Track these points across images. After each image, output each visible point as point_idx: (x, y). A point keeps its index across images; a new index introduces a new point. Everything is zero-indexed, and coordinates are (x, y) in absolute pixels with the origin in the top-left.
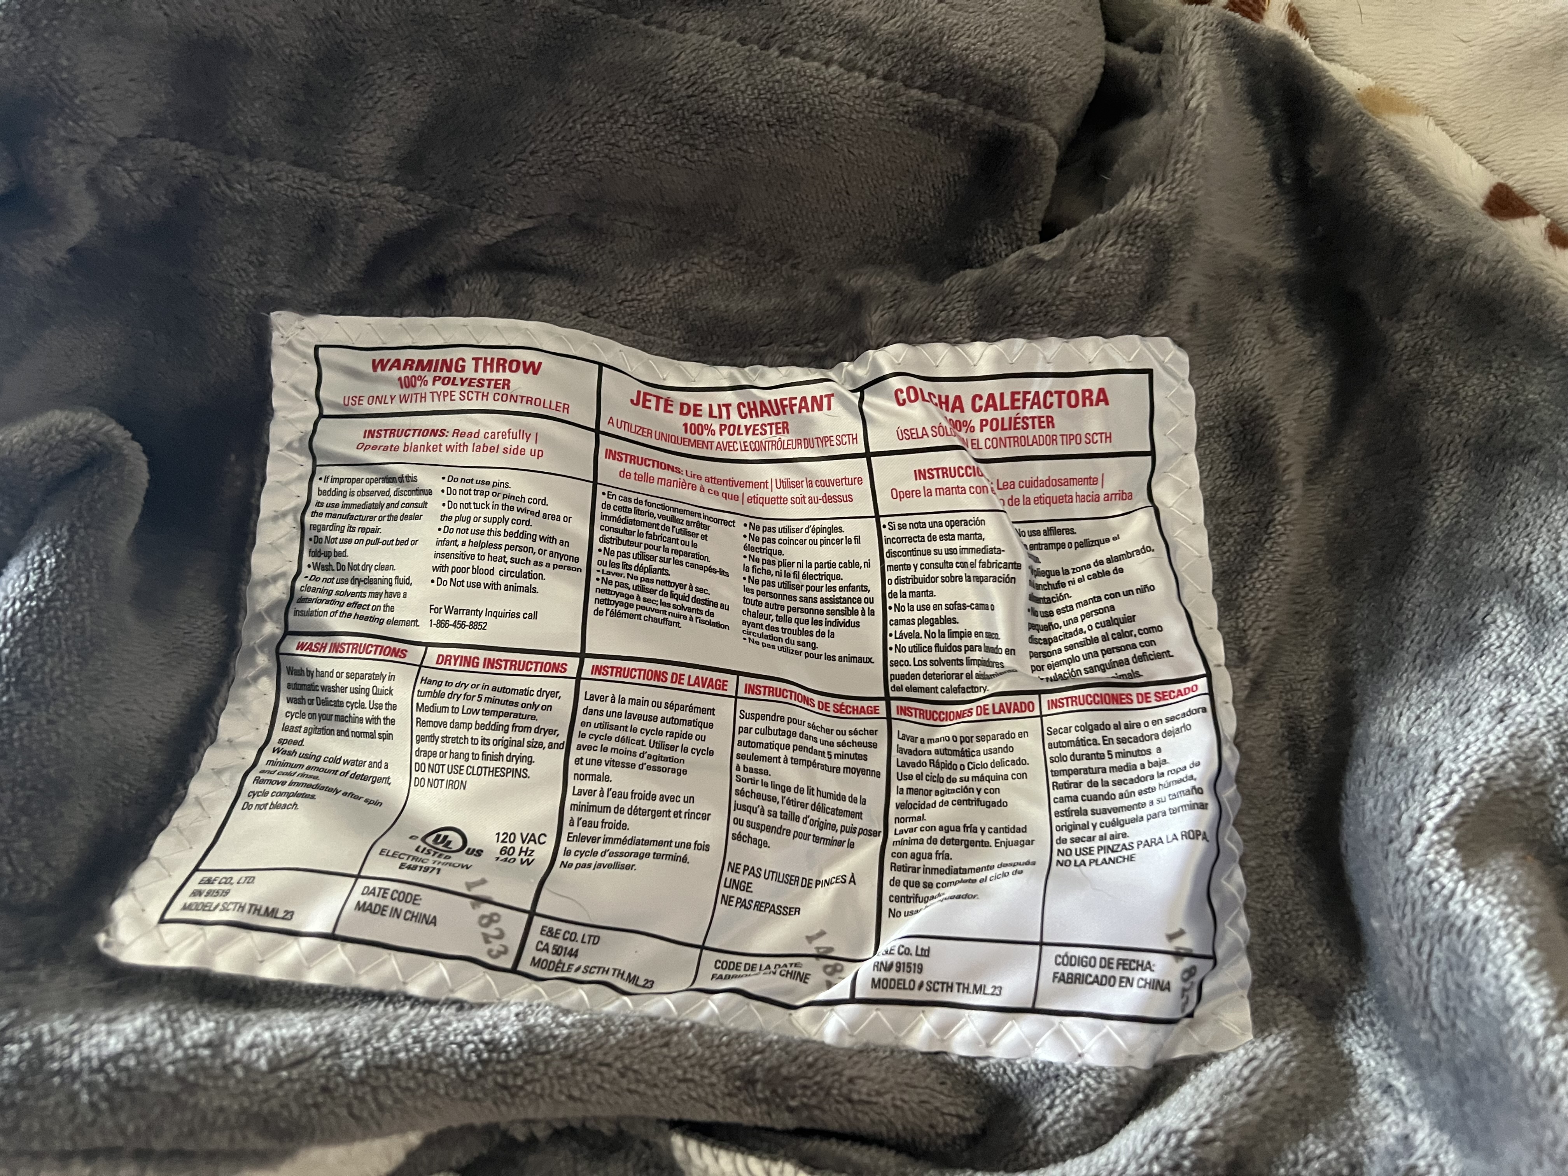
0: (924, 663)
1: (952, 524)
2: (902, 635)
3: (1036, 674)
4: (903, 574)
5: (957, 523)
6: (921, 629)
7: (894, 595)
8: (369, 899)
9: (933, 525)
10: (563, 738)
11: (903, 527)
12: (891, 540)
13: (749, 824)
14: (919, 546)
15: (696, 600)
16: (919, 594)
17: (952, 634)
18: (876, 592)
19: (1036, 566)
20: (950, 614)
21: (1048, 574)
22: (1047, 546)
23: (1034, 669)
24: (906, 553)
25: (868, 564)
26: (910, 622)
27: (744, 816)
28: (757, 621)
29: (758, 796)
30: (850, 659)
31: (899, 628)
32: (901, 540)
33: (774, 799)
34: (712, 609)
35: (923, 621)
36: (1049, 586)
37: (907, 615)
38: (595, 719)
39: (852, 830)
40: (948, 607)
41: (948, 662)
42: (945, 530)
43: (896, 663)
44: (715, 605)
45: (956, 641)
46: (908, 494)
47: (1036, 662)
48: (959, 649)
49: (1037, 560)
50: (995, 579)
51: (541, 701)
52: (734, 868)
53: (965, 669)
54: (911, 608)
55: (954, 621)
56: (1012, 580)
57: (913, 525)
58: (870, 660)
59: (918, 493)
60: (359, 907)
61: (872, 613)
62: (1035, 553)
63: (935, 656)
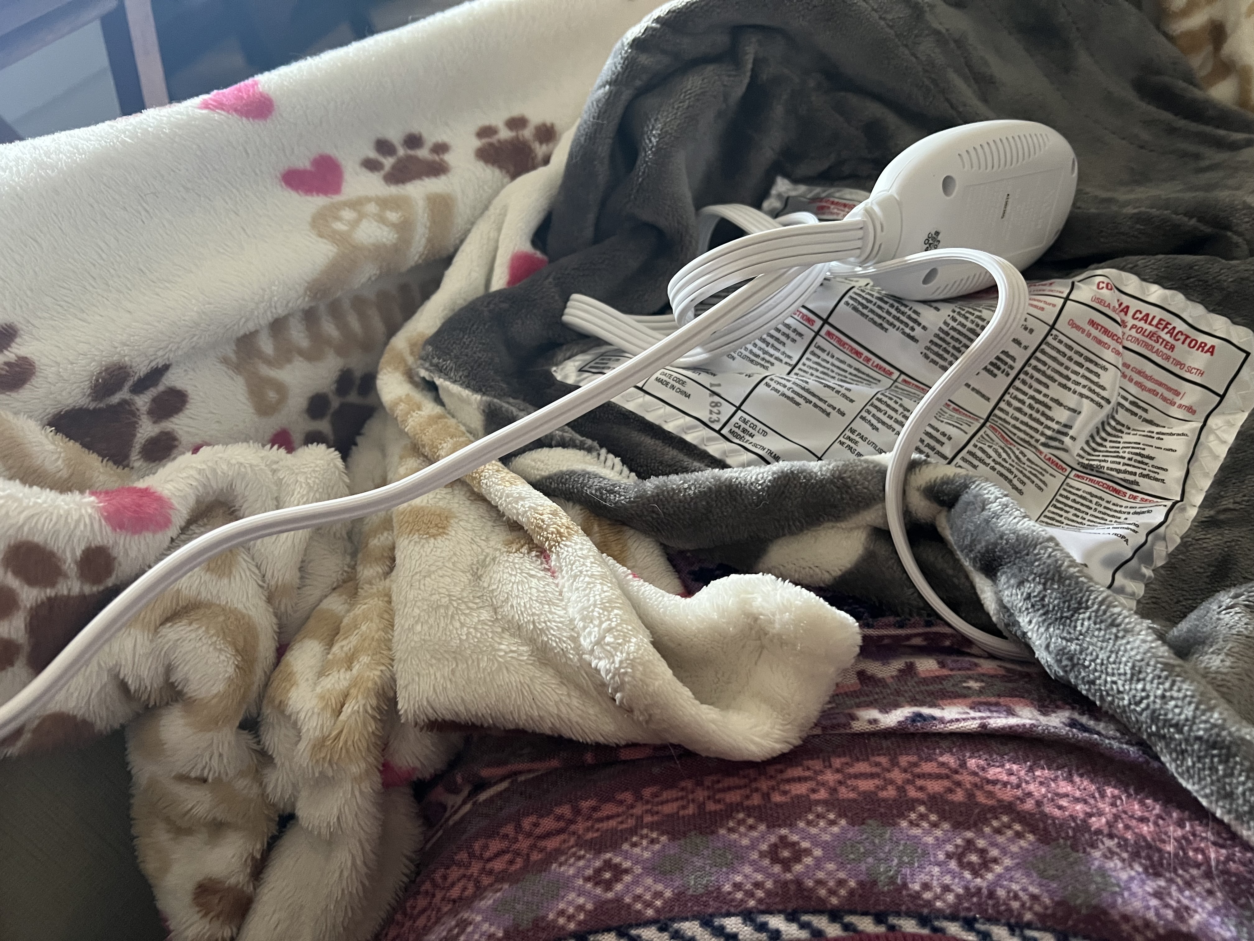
0: (1017, 419)
1: (1087, 359)
2: (1015, 398)
3: (1078, 458)
4: (1040, 366)
5: (1091, 361)
6: (1029, 401)
7: (1026, 373)
8: (663, 377)
9: (1077, 352)
10: (793, 362)
11: (1061, 342)
12: (1048, 344)
13: (874, 416)
14: (1060, 358)
15: (909, 317)
16: (1040, 382)
17: (1043, 414)
18: (1018, 366)
19: (1115, 414)
20: (1051, 403)
21: (1118, 423)
22: (1127, 410)
23: (1079, 455)
24: (1051, 357)
25: (1026, 348)
26: (1025, 394)
27: (874, 411)
28: (940, 342)
29: (888, 406)
30: (978, 392)
31: (1016, 393)
32: (1053, 348)
33: (896, 411)
34: (916, 326)
35: (1032, 398)
36: (1114, 429)
37: (1025, 389)
38: (815, 359)
39: (933, 449)
40: (1052, 399)
41: (1031, 427)
42: (1081, 360)
43: (1001, 410)
44: (919, 324)
45: (1043, 419)
46: (1078, 328)
47: (1082, 453)
48: (1042, 424)
49: (1117, 412)
50: (1092, 400)
51: (793, 335)
52: (853, 431)
53: (1037, 436)
54: (1030, 387)
55: (1050, 408)
56: (1101, 406)
57: (1066, 345)
58: (988, 399)
59: (1083, 331)
60: (658, 380)
61: (1008, 375)
62: (1119, 408)
63: (1026, 419)
